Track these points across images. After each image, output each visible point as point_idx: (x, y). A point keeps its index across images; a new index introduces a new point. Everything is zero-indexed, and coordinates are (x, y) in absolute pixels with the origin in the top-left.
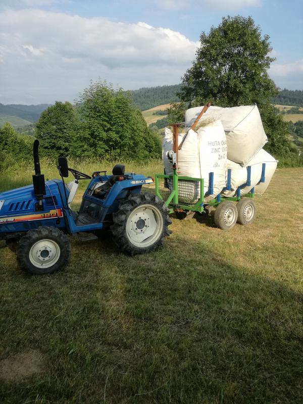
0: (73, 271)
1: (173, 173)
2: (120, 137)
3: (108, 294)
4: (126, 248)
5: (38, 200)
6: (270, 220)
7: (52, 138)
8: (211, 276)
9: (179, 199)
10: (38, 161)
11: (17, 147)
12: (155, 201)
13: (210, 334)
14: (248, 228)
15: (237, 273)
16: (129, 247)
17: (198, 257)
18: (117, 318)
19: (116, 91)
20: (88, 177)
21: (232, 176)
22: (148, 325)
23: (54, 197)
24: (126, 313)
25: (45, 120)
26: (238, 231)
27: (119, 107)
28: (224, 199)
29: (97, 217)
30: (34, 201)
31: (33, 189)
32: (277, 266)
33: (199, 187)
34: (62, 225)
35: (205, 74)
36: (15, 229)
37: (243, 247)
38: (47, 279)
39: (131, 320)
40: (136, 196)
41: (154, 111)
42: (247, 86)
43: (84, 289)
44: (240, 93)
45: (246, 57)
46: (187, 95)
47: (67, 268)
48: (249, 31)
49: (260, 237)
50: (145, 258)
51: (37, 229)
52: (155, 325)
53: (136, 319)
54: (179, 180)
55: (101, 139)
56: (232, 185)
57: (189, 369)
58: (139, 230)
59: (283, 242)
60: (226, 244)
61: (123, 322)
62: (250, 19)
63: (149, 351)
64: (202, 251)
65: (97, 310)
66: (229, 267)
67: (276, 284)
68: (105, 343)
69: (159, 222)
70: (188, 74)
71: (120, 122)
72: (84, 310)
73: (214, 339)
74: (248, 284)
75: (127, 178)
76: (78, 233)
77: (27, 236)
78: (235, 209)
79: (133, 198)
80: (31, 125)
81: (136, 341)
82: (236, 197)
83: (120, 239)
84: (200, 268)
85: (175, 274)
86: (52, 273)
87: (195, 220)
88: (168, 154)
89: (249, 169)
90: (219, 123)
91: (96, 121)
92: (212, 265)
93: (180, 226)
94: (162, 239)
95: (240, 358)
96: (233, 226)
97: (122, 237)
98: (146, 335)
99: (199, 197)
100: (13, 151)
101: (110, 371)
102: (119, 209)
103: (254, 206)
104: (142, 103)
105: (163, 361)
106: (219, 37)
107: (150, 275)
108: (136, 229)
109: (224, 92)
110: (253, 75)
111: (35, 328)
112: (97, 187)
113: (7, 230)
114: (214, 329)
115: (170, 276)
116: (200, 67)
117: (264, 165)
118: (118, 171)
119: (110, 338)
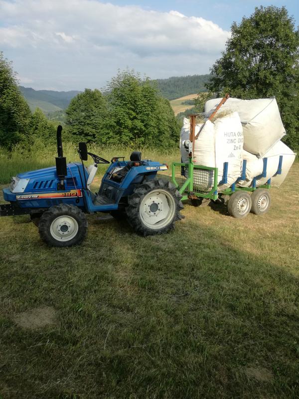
0: (89, 246)
1: (188, 162)
2: (145, 126)
3: (118, 267)
4: (139, 229)
5: (60, 180)
6: (285, 212)
7: (81, 125)
8: (216, 258)
9: (194, 187)
10: (61, 145)
11: (47, 131)
12: (168, 186)
13: (205, 305)
14: (261, 218)
15: (242, 257)
16: (141, 229)
17: (207, 241)
18: (123, 287)
19: (143, 80)
20: (107, 162)
21: (247, 166)
22: (150, 294)
23: (75, 178)
24: (132, 283)
25: (74, 107)
26: (251, 220)
27: (145, 96)
28: (240, 189)
29: (114, 199)
30: (56, 181)
31: (56, 170)
32: (282, 254)
33: (213, 175)
34: (81, 204)
35: (234, 64)
36: (38, 205)
37: (252, 235)
38: (66, 251)
39: (136, 289)
40: (150, 181)
41: (183, 100)
42: (277, 78)
43: (97, 260)
44: (270, 85)
45: (278, 49)
46: (215, 86)
47: (84, 243)
48: (282, 22)
49: (270, 227)
50: (156, 238)
51: (58, 206)
52: (157, 294)
53: (140, 288)
54: (195, 168)
55: (126, 127)
56: (247, 175)
57: (181, 332)
58: (152, 213)
59: (293, 232)
60: (237, 231)
61: (128, 290)
62: (283, 9)
63: (148, 314)
64: (212, 236)
65: (107, 279)
66: (235, 251)
67: (278, 269)
68: (111, 305)
69: (172, 206)
70: (217, 64)
71: (146, 111)
72: (95, 278)
73: (208, 309)
74: (250, 267)
75: (143, 164)
76: (95, 212)
77: (49, 211)
78: (249, 199)
79: (147, 183)
80: (61, 111)
81: (138, 306)
82: (251, 187)
83: (134, 220)
84: (207, 250)
85: (182, 254)
86: (70, 246)
87: (210, 208)
88: (185, 143)
89: (265, 160)
90: (236, 114)
91: (122, 109)
92: (219, 248)
93: (194, 213)
94: (174, 223)
95: (229, 326)
96: (246, 215)
97: (136, 218)
98: (147, 302)
99: (213, 186)
100: (43, 135)
101: (112, 327)
102: (134, 192)
103: (269, 197)
104: (172, 92)
105: (159, 323)
106: (251, 28)
107: (158, 253)
108: (150, 212)
109: (253, 83)
110: (284, 67)
111: (51, 290)
112: (114, 172)
113: (31, 205)
114: (210, 302)
115: (177, 255)
116: (230, 58)
117: (281, 158)
118: (135, 157)
119: (115, 302)
